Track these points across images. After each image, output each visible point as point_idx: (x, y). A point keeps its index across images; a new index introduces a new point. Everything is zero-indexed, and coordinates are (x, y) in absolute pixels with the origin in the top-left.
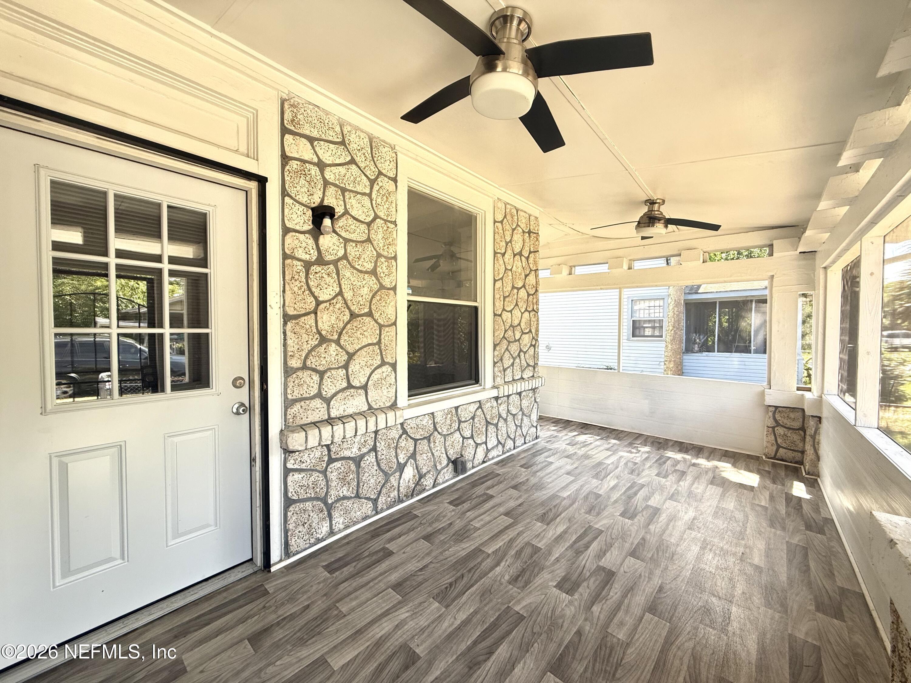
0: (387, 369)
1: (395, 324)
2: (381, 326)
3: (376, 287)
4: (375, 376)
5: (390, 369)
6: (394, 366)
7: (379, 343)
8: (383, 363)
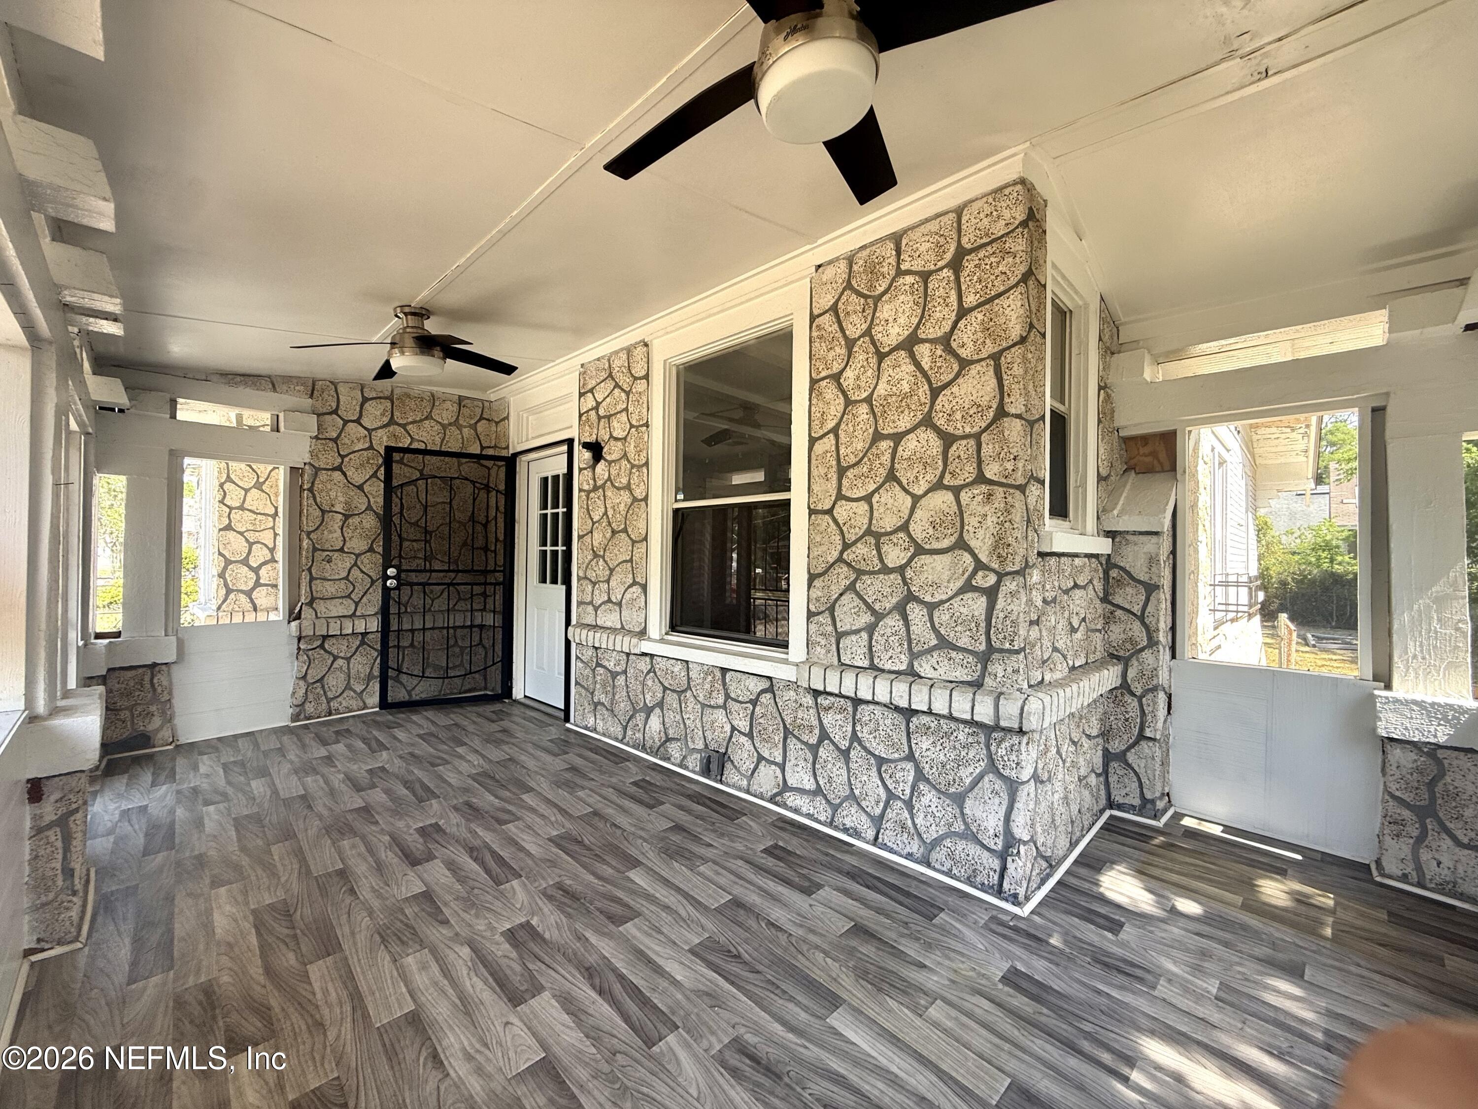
0: (636, 589)
1: (646, 539)
2: (634, 542)
3: (629, 501)
4: (628, 596)
5: (640, 590)
6: (644, 587)
7: (631, 561)
8: (635, 583)
